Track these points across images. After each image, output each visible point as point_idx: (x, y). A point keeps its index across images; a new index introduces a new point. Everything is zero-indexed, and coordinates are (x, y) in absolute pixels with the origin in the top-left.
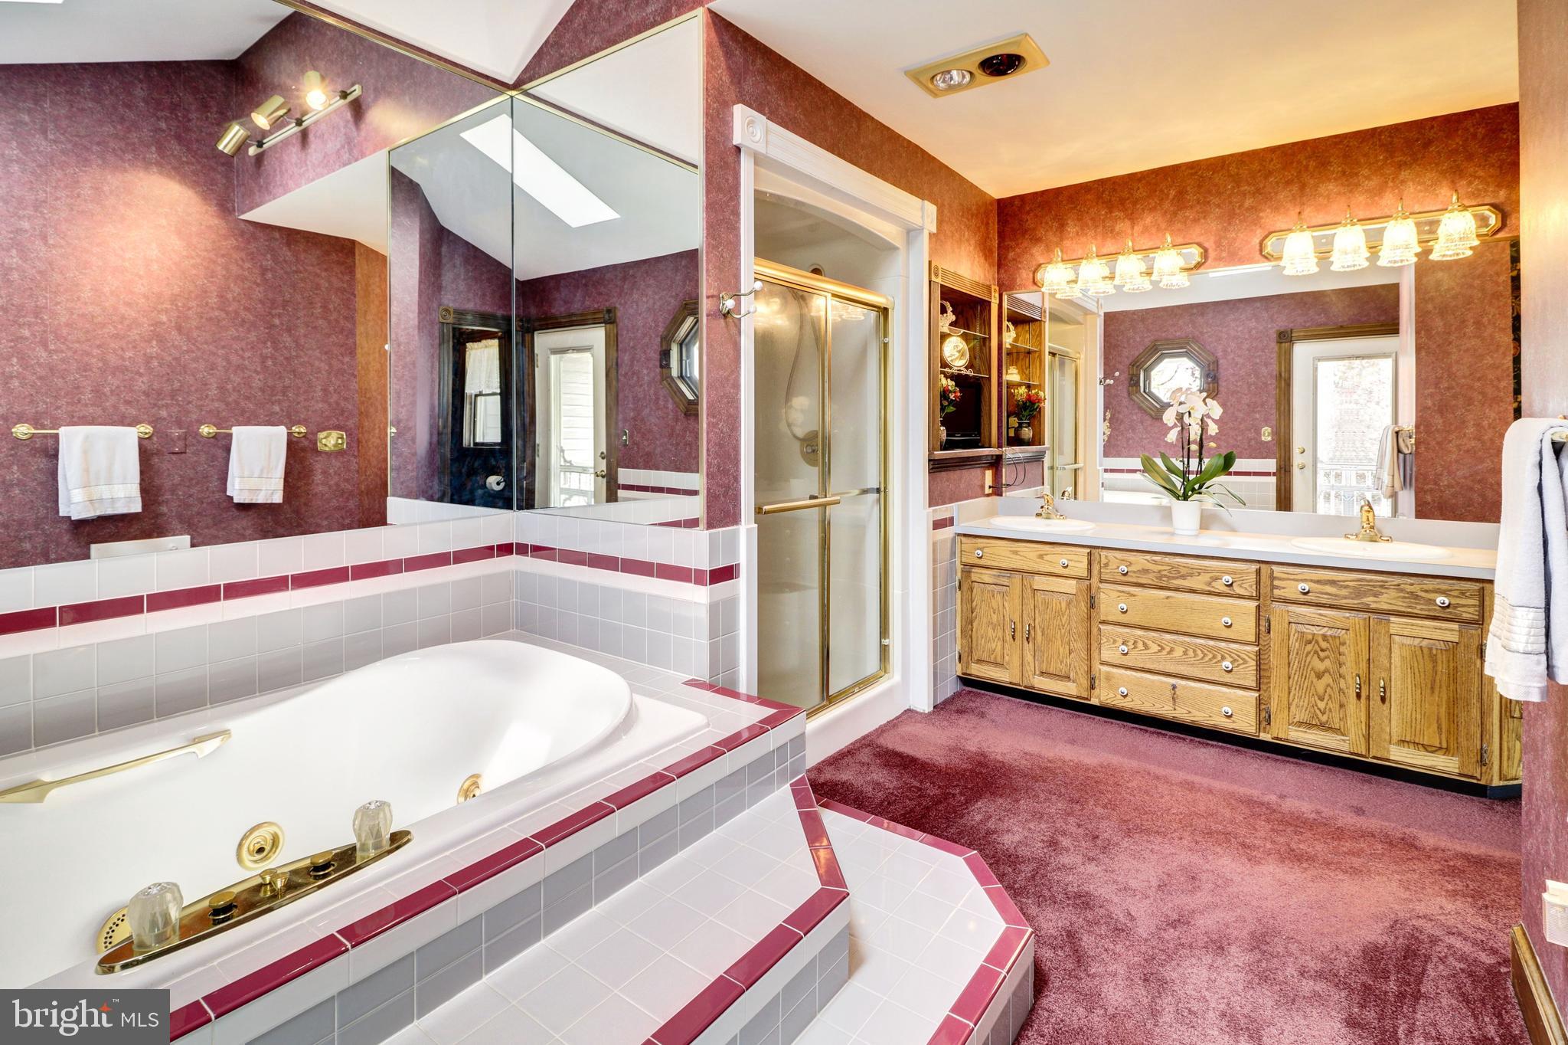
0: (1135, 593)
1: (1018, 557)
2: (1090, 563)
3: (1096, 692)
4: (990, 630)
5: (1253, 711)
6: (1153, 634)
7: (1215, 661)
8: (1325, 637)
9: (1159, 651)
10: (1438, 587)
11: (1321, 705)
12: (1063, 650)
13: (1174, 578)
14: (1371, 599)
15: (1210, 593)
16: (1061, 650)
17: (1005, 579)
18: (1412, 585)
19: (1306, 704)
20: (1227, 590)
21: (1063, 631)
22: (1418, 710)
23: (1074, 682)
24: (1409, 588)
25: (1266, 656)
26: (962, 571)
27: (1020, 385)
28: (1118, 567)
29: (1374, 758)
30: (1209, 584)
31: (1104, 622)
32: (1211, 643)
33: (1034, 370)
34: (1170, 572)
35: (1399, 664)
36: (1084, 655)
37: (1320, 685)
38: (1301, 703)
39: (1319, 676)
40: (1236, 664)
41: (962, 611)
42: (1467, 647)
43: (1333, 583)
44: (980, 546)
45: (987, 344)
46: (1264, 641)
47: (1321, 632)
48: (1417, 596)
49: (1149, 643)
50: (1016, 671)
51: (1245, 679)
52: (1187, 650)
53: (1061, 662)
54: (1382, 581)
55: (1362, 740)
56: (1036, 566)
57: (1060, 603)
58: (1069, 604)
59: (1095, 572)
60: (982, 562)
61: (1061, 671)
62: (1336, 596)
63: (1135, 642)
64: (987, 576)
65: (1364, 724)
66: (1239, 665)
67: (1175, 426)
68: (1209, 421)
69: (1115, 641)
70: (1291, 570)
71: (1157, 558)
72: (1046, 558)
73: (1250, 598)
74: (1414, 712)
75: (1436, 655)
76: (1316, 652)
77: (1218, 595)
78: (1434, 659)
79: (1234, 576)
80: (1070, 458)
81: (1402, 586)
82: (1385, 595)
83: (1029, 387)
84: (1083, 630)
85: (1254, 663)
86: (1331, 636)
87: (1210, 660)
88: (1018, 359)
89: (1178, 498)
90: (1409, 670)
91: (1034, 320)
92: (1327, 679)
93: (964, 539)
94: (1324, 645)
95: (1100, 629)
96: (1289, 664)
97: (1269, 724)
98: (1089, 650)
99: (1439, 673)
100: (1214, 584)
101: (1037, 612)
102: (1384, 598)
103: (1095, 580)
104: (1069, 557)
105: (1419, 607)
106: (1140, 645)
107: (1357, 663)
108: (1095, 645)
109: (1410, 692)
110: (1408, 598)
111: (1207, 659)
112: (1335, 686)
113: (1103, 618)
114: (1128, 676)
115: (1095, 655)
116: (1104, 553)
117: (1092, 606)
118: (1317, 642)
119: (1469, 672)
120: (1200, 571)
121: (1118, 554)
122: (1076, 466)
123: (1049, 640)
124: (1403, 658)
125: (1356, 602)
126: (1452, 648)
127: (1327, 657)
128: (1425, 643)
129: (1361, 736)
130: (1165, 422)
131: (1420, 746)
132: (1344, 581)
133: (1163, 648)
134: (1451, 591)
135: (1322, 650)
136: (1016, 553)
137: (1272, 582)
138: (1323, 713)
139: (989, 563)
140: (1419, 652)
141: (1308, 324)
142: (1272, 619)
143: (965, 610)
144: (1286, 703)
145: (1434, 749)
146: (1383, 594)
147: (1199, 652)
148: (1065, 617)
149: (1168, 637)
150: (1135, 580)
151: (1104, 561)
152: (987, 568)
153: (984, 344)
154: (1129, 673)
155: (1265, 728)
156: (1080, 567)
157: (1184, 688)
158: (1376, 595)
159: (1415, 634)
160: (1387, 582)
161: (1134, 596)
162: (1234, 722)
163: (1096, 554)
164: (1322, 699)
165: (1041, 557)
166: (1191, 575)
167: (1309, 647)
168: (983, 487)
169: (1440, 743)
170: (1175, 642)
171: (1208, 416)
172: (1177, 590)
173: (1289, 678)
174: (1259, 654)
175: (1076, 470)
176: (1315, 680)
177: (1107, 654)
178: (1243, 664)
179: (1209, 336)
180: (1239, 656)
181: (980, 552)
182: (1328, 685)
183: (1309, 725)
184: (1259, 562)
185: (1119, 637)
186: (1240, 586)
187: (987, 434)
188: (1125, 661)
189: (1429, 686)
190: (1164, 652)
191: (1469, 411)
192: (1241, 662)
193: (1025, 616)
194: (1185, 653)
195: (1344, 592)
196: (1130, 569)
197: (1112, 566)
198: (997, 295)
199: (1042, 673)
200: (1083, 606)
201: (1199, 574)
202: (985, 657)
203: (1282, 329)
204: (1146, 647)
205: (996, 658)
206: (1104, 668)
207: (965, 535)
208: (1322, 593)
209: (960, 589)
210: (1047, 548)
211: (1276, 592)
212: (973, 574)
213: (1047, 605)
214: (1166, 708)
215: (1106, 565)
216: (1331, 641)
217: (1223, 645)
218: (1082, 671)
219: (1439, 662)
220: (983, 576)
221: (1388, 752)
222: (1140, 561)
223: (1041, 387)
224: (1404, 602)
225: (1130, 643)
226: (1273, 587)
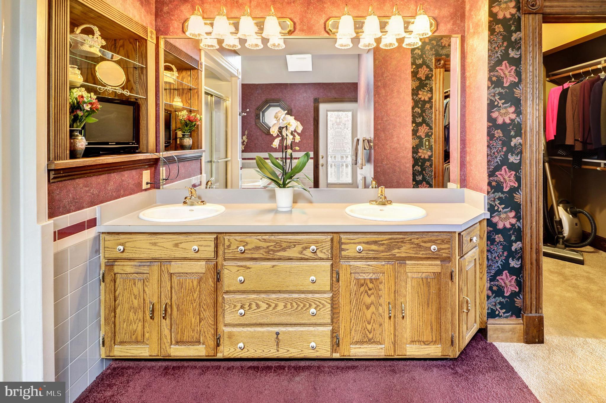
0: (250, 266)
1: (156, 248)
2: (216, 246)
3: (221, 348)
4: (132, 314)
5: (328, 340)
6: (263, 296)
7: (305, 309)
8: (371, 280)
9: (267, 308)
10: (431, 238)
11: (369, 327)
12: (195, 320)
13: (279, 251)
14: (397, 251)
15: (302, 259)
16: (193, 320)
17: (146, 268)
18: (418, 239)
19: (360, 328)
20: (312, 255)
21: (195, 305)
22: (421, 320)
23: (203, 344)
24: (416, 241)
25: (337, 298)
26: (106, 266)
27: (183, 109)
28: (238, 247)
29: (398, 355)
30: (301, 253)
31: (227, 292)
32: (303, 296)
33: (194, 101)
34: (275, 247)
35: (410, 291)
36: (211, 321)
37: (368, 313)
38: (358, 328)
39: (368, 308)
40: (318, 309)
41: (105, 301)
42: (445, 274)
43: (375, 242)
44: (122, 241)
45: (145, 72)
46: (336, 288)
47: (369, 277)
48: (420, 246)
49: (260, 303)
50: (155, 346)
51: (324, 318)
52: (286, 304)
53: (193, 331)
54: (402, 238)
55: (392, 345)
56: (172, 253)
57: (192, 282)
58: (200, 281)
59: (220, 252)
60: (124, 255)
61: (193, 338)
62: (377, 251)
63: (250, 305)
64: (129, 268)
65: (392, 334)
66: (320, 309)
67: (278, 136)
68: (296, 134)
69: (235, 306)
70: (351, 237)
71: (266, 237)
72: (181, 246)
73: (328, 259)
74: (419, 321)
75: (429, 283)
76: (366, 292)
77: (307, 259)
78: (428, 285)
79: (317, 245)
80: (223, 154)
81: (413, 240)
82: (404, 247)
83: (190, 111)
84: (210, 301)
85: (330, 306)
86: (375, 279)
87: (302, 308)
88: (183, 93)
89: (279, 185)
90: (416, 295)
91: (194, 69)
92: (372, 309)
93: (108, 237)
94: (371, 286)
95: (223, 298)
96: (351, 302)
97: (339, 346)
98: (216, 317)
99: (431, 293)
100: (304, 252)
101: (173, 291)
102: (403, 249)
103: (220, 259)
104: (200, 243)
105: (421, 253)
106: (254, 306)
107: (389, 295)
108: (220, 311)
109: (416, 307)
110: (416, 248)
111: (299, 308)
112: (376, 313)
113: (226, 289)
114: (245, 332)
115: (220, 318)
116: (227, 237)
117: (218, 280)
118: (367, 284)
119: (446, 290)
120: (295, 244)
121: (239, 238)
122: (226, 160)
123: (182, 313)
124: (413, 287)
125: (388, 254)
126: (437, 275)
127: (373, 294)
128: (424, 275)
129: (391, 343)
130: (271, 133)
131: (422, 343)
132: (382, 241)
133: (270, 306)
134: (437, 240)
135: (370, 289)
136: (155, 244)
137: (340, 246)
138: (370, 333)
139: (131, 256)
140: (421, 282)
141: (324, 96)
142: (340, 272)
143: (107, 299)
144: (349, 330)
145: (429, 342)
146: (402, 246)
147: (294, 304)
148: (197, 293)
149: (274, 296)
150: (249, 256)
151: (227, 243)
152: (130, 259)
153: (142, 73)
154: (245, 329)
155: (336, 350)
156: (209, 251)
157: (284, 333)
158: (399, 248)
159: (419, 271)
160: (404, 239)
161: (250, 268)
162: (318, 351)
163: (222, 238)
164: (369, 323)
165: (176, 245)
166: (289, 247)
167: (362, 289)
168: (140, 184)
169: (432, 339)
170: (278, 299)
171: (295, 131)
172: (280, 259)
173: (351, 311)
174: (332, 299)
175: (226, 162)
176: (366, 311)
177: (229, 318)
178: (323, 307)
179: (289, 99)
180: (320, 302)
181: (121, 248)
182: (373, 313)
183: (362, 342)
184: (332, 233)
185: (238, 302)
186: (321, 251)
187: (145, 142)
188: (243, 321)
189: (427, 303)
190: (271, 308)
191: (394, 131)
192: (322, 306)
193: (163, 297)
194: (285, 307)
195: (382, 248)
196: (246, 248)
197: (233, 247)
198: (154, 37)
199: (177, 343)
200: (211, 282)
201: (295, 246)
202: (127, 338)
203: (316, 97)
204: (258, 306)
205: (136, 338)
206: (227, 329)
207: (109, 233)
208: (369, 250)
209: (104, 281)
210: (181, 237)
211: (343, 253)
212: (115, 267)
213: (181, 285)
214: (272, 351)
215: (229, 246)
216: (374, 282)
217: (310, 296)
218: (210, 335)
219: (431, 286)
220: (125, 268)
221: (406, 350)
222: (254, 241)
223: (198, 112)
224: (413, 251)
225: (247, 307)
226: (341, 250)
